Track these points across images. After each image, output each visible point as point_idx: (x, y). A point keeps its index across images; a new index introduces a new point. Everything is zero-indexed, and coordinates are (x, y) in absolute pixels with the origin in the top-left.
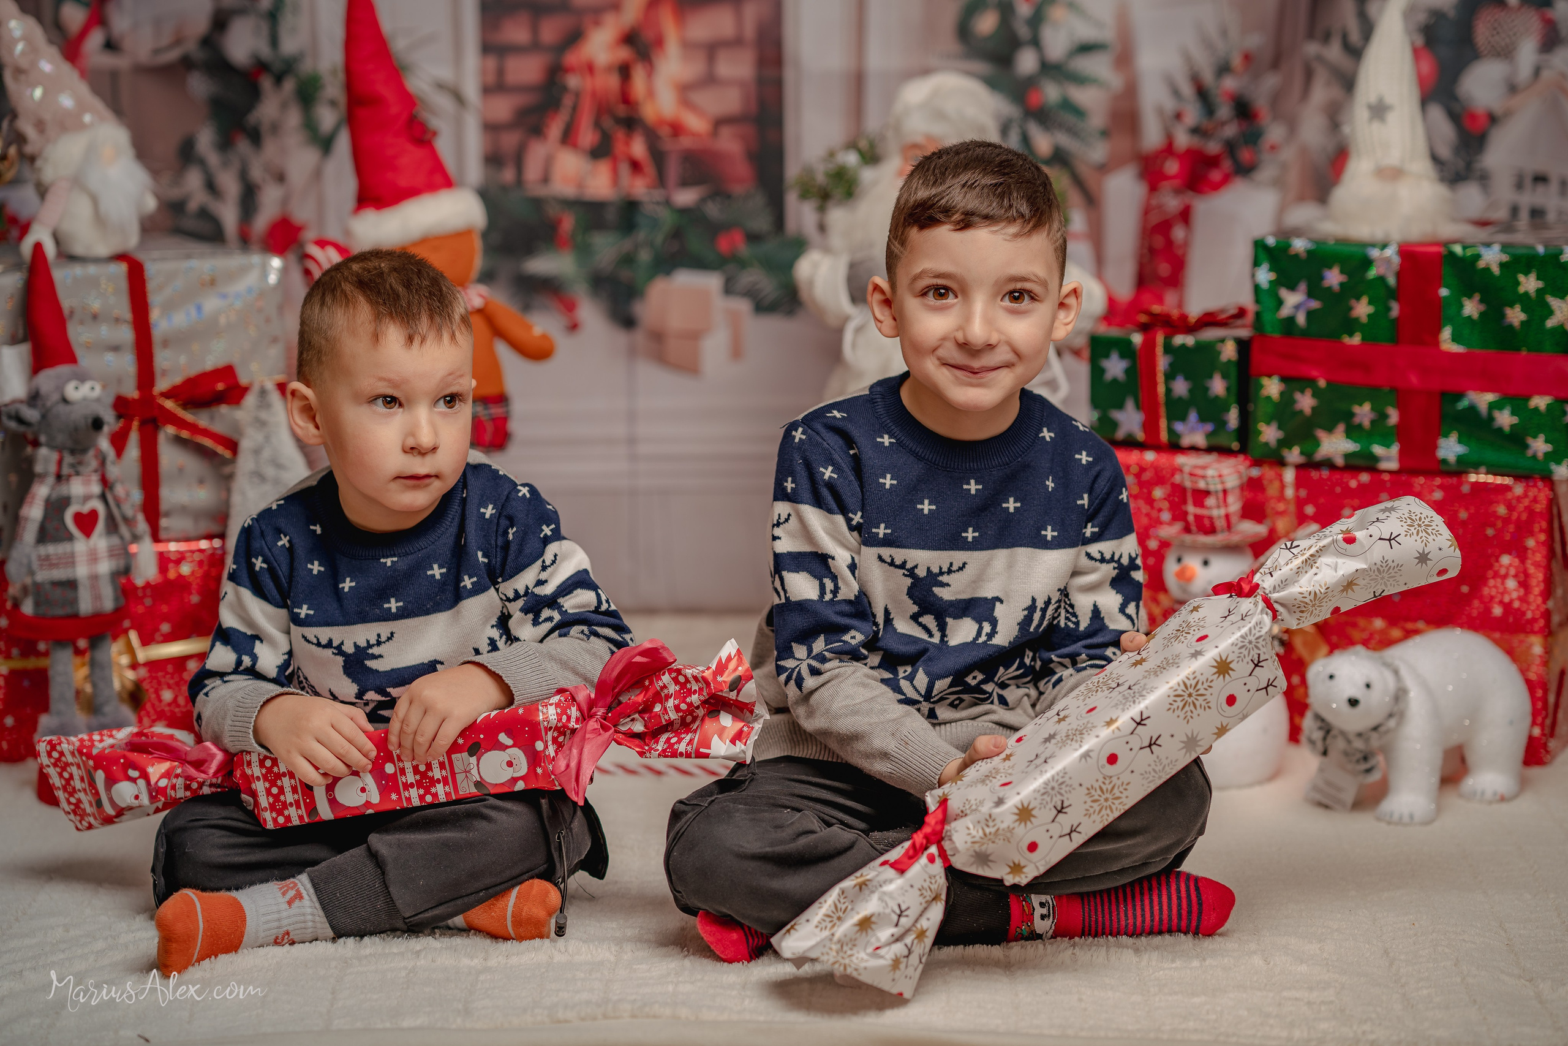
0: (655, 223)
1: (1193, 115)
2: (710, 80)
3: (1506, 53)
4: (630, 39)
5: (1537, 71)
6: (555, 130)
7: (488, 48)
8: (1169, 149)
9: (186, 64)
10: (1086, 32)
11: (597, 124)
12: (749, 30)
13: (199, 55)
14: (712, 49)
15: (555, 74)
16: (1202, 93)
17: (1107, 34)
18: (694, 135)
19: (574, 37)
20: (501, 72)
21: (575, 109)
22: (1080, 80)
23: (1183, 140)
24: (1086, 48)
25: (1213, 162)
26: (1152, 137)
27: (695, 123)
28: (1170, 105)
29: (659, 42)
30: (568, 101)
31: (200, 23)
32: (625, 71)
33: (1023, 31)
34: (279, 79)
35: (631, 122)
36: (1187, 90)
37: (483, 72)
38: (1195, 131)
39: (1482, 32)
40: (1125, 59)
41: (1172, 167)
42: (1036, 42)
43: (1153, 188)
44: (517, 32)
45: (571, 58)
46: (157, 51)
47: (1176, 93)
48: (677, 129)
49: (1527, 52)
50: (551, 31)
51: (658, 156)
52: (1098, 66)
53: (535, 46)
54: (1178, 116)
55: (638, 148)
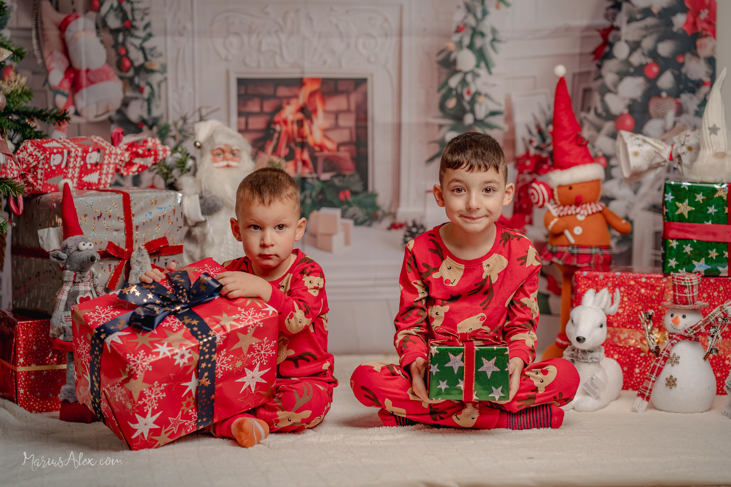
0: (313, 187)
1: (537, 141)
2: (336, 127)
3: (662, 116)
4: (302, 109)
5: (675, 123)
6: (270, 148)
7: (240, 114)
8: (527, 155)
9: (111, 120)
10: (494, 107)
11: (288, 146)
12: (353, 107)
13: (115, 117)
14: (337, 114)
15: (270, 125)
16: (540, 132)
17: (502, 108)
18: (329, 150)
19: (279, 109)
20: (247, 124)
21: (278, 139)
22: (491, 127)
23: (533, 152)
24: (493, 114)
25: (544, 161)
26: (521, 151)
27: (329, 145)
28: (528, 137)
29: (315, 111)
30: (276, 135)
31: (117, 104)
32: (300, 123)
33: (467, 107)
34: (151, 128)
35: (303, 145)
36: (534, 131)
37: (239, 123)
38: (537, 148)
39: (652, 107)
40: (509, 118)
41: (528, 163)
42: (473, 111)
43: (521, 172)
44: (254, 107)
45: (277, 118)
46: (97, 116)
47: (530, 132)
48: (322, 147)
49: (671, 116)
50: (268, 107)
51: (314, 159)
52: (498, 121)
53: (261, 113)
54: (531, 142)
55: (306, 156)
